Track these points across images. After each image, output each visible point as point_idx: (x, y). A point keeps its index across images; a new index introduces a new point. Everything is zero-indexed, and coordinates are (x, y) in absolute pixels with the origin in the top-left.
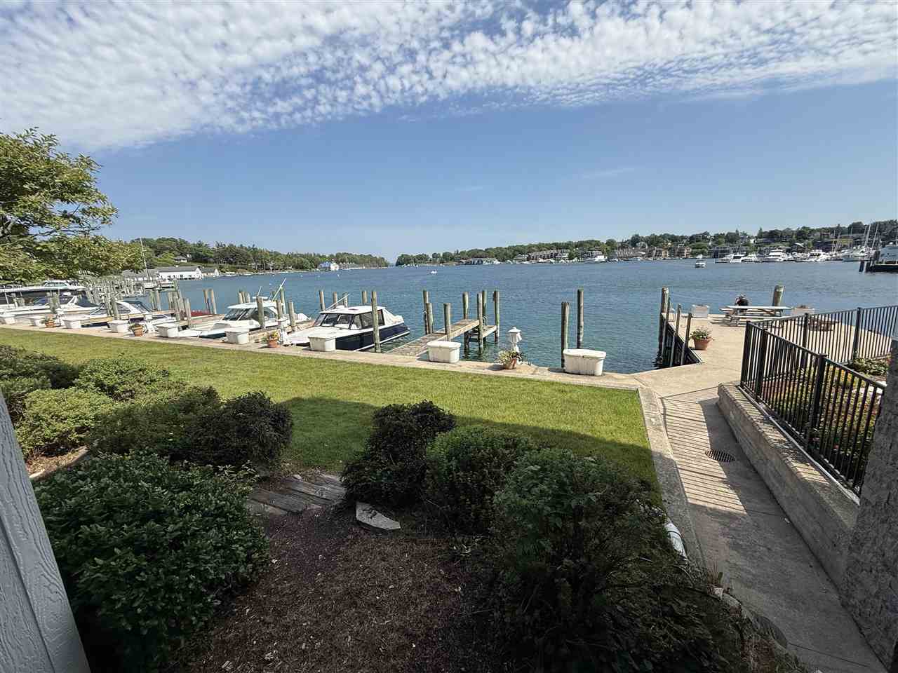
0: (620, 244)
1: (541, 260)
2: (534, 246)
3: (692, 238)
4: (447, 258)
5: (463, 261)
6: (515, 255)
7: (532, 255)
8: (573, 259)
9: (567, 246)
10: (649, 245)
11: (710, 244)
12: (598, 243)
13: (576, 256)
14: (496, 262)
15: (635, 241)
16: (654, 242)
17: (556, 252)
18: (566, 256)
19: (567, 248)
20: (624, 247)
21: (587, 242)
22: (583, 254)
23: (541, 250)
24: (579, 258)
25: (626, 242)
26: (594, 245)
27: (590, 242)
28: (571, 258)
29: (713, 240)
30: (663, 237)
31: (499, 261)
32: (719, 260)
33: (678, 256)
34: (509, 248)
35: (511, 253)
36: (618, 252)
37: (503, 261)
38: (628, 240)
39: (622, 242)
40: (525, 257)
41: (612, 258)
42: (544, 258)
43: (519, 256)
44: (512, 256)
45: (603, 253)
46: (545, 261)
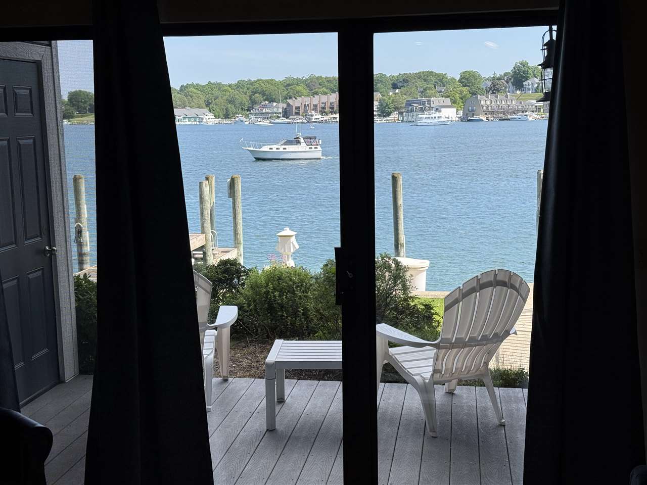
0: (489, 83)
1: (317, 116)
2: (298, 82)
6: (254, 103)
7: (296, 103)
8: (389, 114)
12: (441, 80)
13: (396, 109)
14: (209, 119)
20: (498, 90)
21: (419, 76)
22: (409, 104)
23: (317, 93)
25: (499, 79)
27: (425, 77)
31: (217, 116)
34: (239, 85)
35: (245, 99)
36: (486, 101)
37: (227, 116)
38: (506, 74)
39: (494, 79)
40: (279, 107)
41: (473, 113)
42: (323, 112)
43: (264, 106)
44: (247, 104)
45: (454, 102)
46: (326, 118)
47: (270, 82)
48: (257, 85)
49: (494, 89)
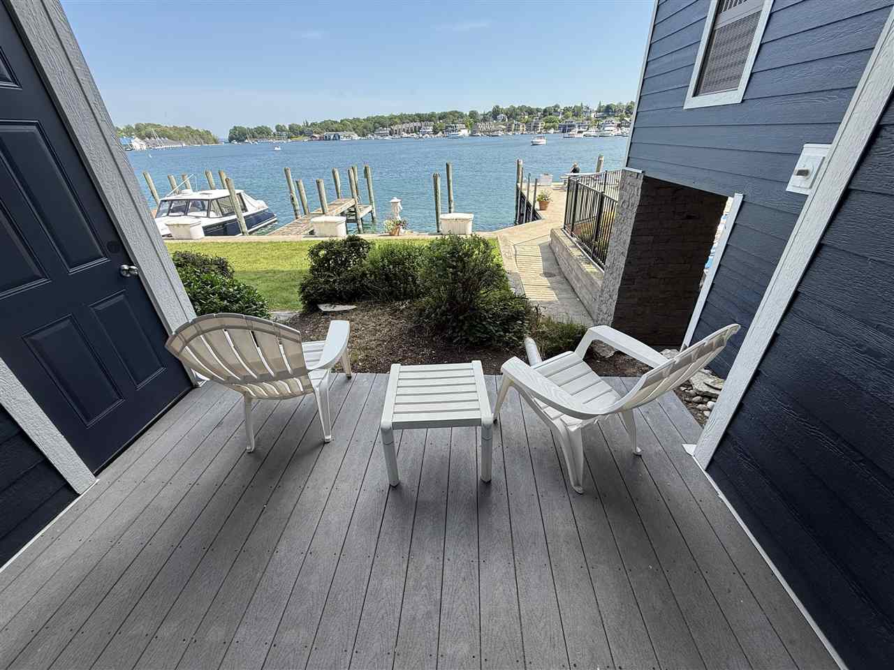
0: (482, 117)
1: (405, 135)
2: (395, 117)
3: (545, 111)
4: (295, 132)
5: (316, 135)
6: (375, 128)
7: (395, 128)
8: (437, 133)
9: (430, 118)
10: (508, 118)
11: (560, 117)
12: (461, 115)
13: (441, 130)
14: (356, 137)
15: (495, 113)
16: (512, 114)
17: (419, 124)
18: (430, 129)
19: (430, 121)
20: (486, 121)
21: (451, 113)
22: (447, 127)
23: (404, 123)
24: (443, 133)
25: (487, 114)
26: (457, 115)
27: (453, 113)
28: (435, 132)
29: (563, 114)
30: (521, 108)
31: (359, 136)
32: (566, 135)
33: (534, 130)
34: (368, 119)
35: (371, 126)
36: (481, 126)
37: (364, 136)
38: (490, 112)
39: (484, 115)
40: (387, 130)
41: (475, 132)
42: (408, 132)
43: (381, 130)
44: (372, 129)
45: (467, 126)
46: (409, 135)
47: (382, 117)
48: (376, 119)
49: (485, 120)
